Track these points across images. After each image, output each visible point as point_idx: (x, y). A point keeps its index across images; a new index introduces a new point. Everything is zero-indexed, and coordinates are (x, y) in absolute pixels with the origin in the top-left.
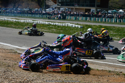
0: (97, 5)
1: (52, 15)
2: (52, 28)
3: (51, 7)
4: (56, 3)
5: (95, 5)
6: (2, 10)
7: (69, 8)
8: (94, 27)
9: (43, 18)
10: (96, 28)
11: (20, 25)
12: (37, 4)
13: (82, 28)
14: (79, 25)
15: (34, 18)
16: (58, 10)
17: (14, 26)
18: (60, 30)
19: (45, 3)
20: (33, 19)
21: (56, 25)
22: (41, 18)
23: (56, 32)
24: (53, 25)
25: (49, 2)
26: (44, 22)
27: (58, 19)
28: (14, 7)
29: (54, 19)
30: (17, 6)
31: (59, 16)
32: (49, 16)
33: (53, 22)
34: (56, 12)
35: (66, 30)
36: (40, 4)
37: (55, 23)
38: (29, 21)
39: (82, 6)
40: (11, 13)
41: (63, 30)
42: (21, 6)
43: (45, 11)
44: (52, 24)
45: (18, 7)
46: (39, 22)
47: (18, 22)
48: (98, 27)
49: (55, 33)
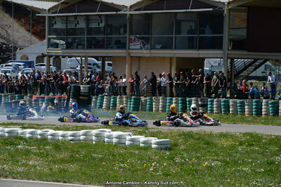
0: (230, 40)
2: (27, 153)
3: (19, 54)
4: (41, 37)
5: (221, 39)
7: (103, 59)
8: (224, 143)
10: (233, 147)
13: (166, 149)
14: (153, 135)
18: (63, 161)
21: (44, 140)
23: (46, 170)
24: (32, 141)
27: (53, 112)
35: (94, 159)
37: (39, 131)
39: (163, 48)
41: (78, 160)
44: (28, 135)
48: (241, 144)
49: (41, 177)
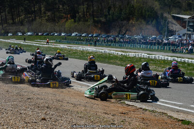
1: (179, 46)
3: (177, 33)
4: (185, 28)
6: (101, 37)
9: (163, 50)
11: (129, 60)
12: (155, 29)
15: (150, 50)
16: (188, 39)
17: (119, 62)
18: (191, 70)
19: (168, 27)
20: (149, 52)
21: (184, 62)
22: (161, 51)
25: (174, 26)
26: (166, 57)
27: (188, 53)
28: (119, 34)
29: (182, 52)
30: (124, 32)
31: (190, 47)
32: (174, 48)
33: (180, 57)
34: (185, 42)
36: (160, 29)
37: (183, 59)
38: (143, 54)
40: (115, 42)
42: (130, 31)
43: (168, 39)
44: (179, 61)
45: (125, 34)
46: (158, 57)
47: (126, 57)
